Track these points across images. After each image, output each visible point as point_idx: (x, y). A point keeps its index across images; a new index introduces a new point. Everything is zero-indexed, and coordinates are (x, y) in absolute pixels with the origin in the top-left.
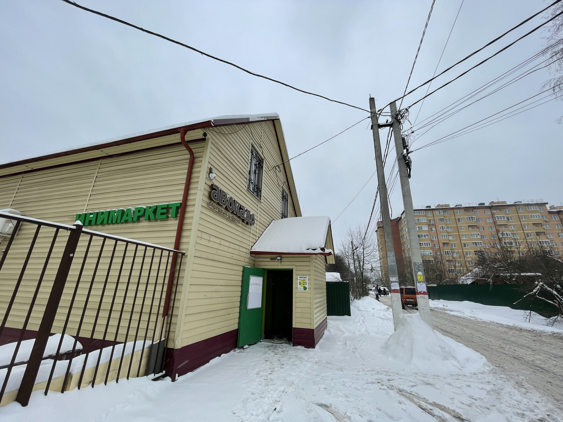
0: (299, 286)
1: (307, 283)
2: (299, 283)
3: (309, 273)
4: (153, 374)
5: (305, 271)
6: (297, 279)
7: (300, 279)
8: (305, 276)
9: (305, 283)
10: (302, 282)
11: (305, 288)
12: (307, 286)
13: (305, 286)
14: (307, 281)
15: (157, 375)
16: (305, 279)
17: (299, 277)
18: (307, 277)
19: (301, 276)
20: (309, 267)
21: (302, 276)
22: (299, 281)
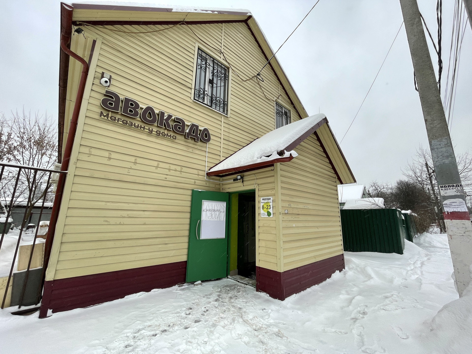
0: (262, 211)
1: (271, 207)
2: (261, 207)
3: (273, 192)
4: (18, 306)
5: (269, 189)
6: (259, 202)
7: (263, 201)
8: (268, 198)
9: (269, 207)
10: (265, 206)
11: (269, 214)
12: (271, 211)
13: (269, 210)
14: (271, 204)
15: (23, 308)
16: (269, 201)
17: (262, 198)
18: (272, 199)
19: (264, 198)
20: (273, 184)
21: (266, 198)
22: (262, 204)
